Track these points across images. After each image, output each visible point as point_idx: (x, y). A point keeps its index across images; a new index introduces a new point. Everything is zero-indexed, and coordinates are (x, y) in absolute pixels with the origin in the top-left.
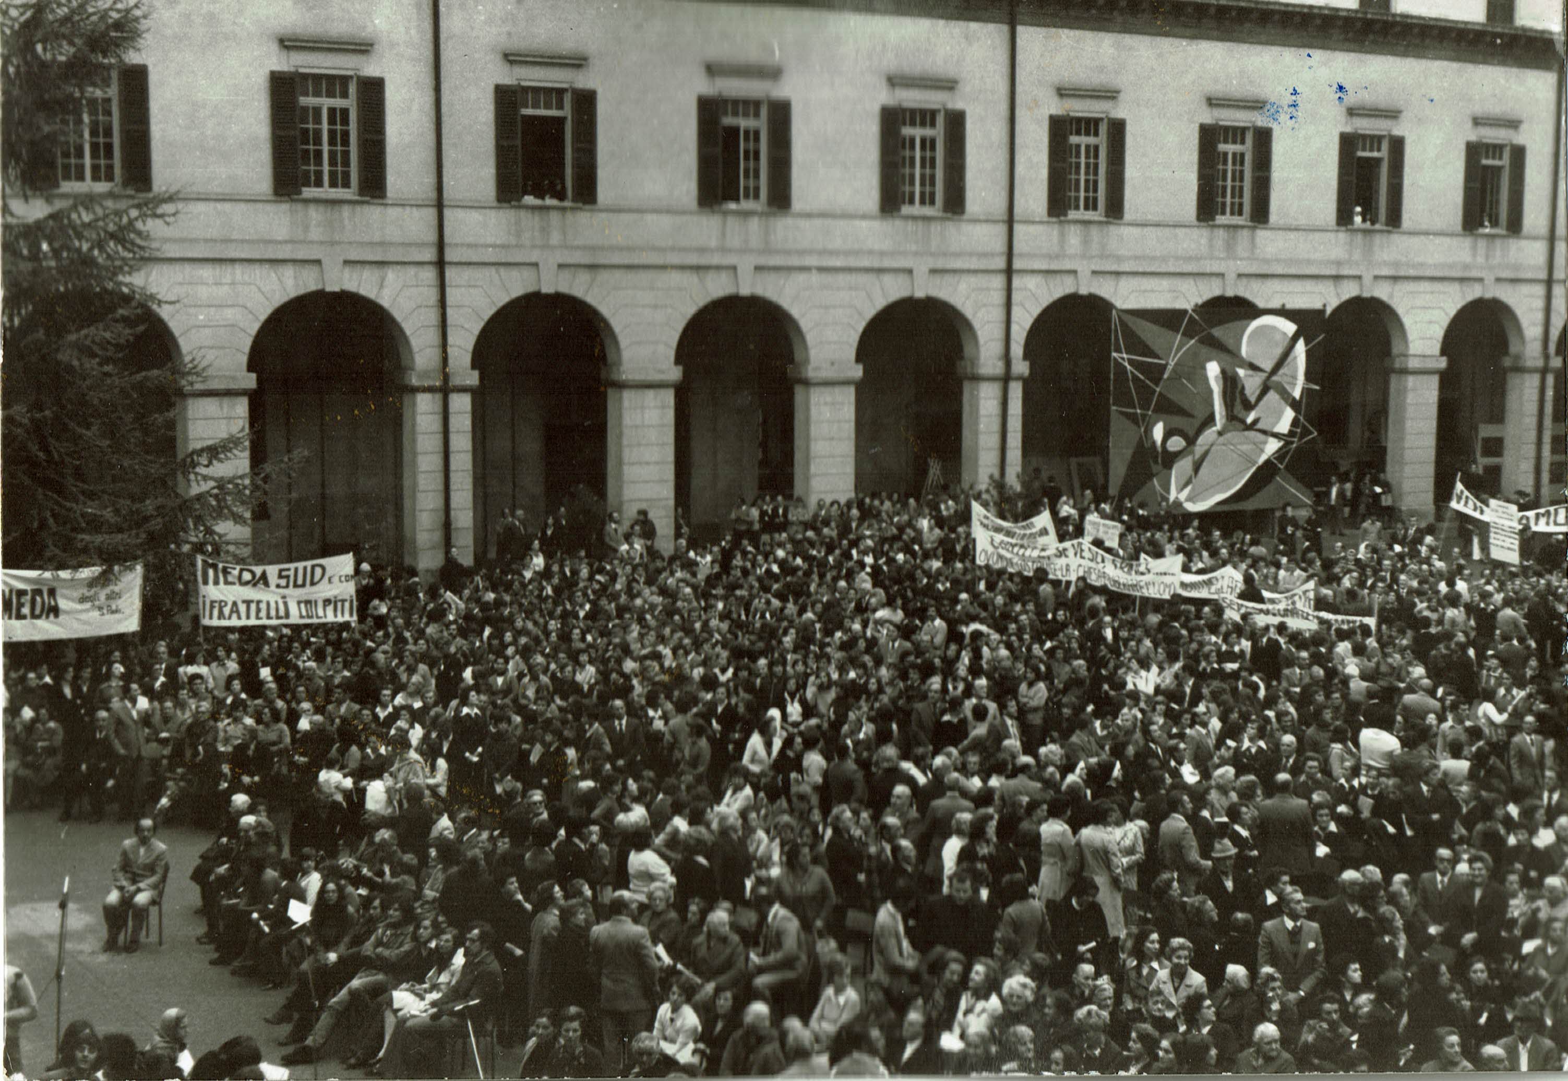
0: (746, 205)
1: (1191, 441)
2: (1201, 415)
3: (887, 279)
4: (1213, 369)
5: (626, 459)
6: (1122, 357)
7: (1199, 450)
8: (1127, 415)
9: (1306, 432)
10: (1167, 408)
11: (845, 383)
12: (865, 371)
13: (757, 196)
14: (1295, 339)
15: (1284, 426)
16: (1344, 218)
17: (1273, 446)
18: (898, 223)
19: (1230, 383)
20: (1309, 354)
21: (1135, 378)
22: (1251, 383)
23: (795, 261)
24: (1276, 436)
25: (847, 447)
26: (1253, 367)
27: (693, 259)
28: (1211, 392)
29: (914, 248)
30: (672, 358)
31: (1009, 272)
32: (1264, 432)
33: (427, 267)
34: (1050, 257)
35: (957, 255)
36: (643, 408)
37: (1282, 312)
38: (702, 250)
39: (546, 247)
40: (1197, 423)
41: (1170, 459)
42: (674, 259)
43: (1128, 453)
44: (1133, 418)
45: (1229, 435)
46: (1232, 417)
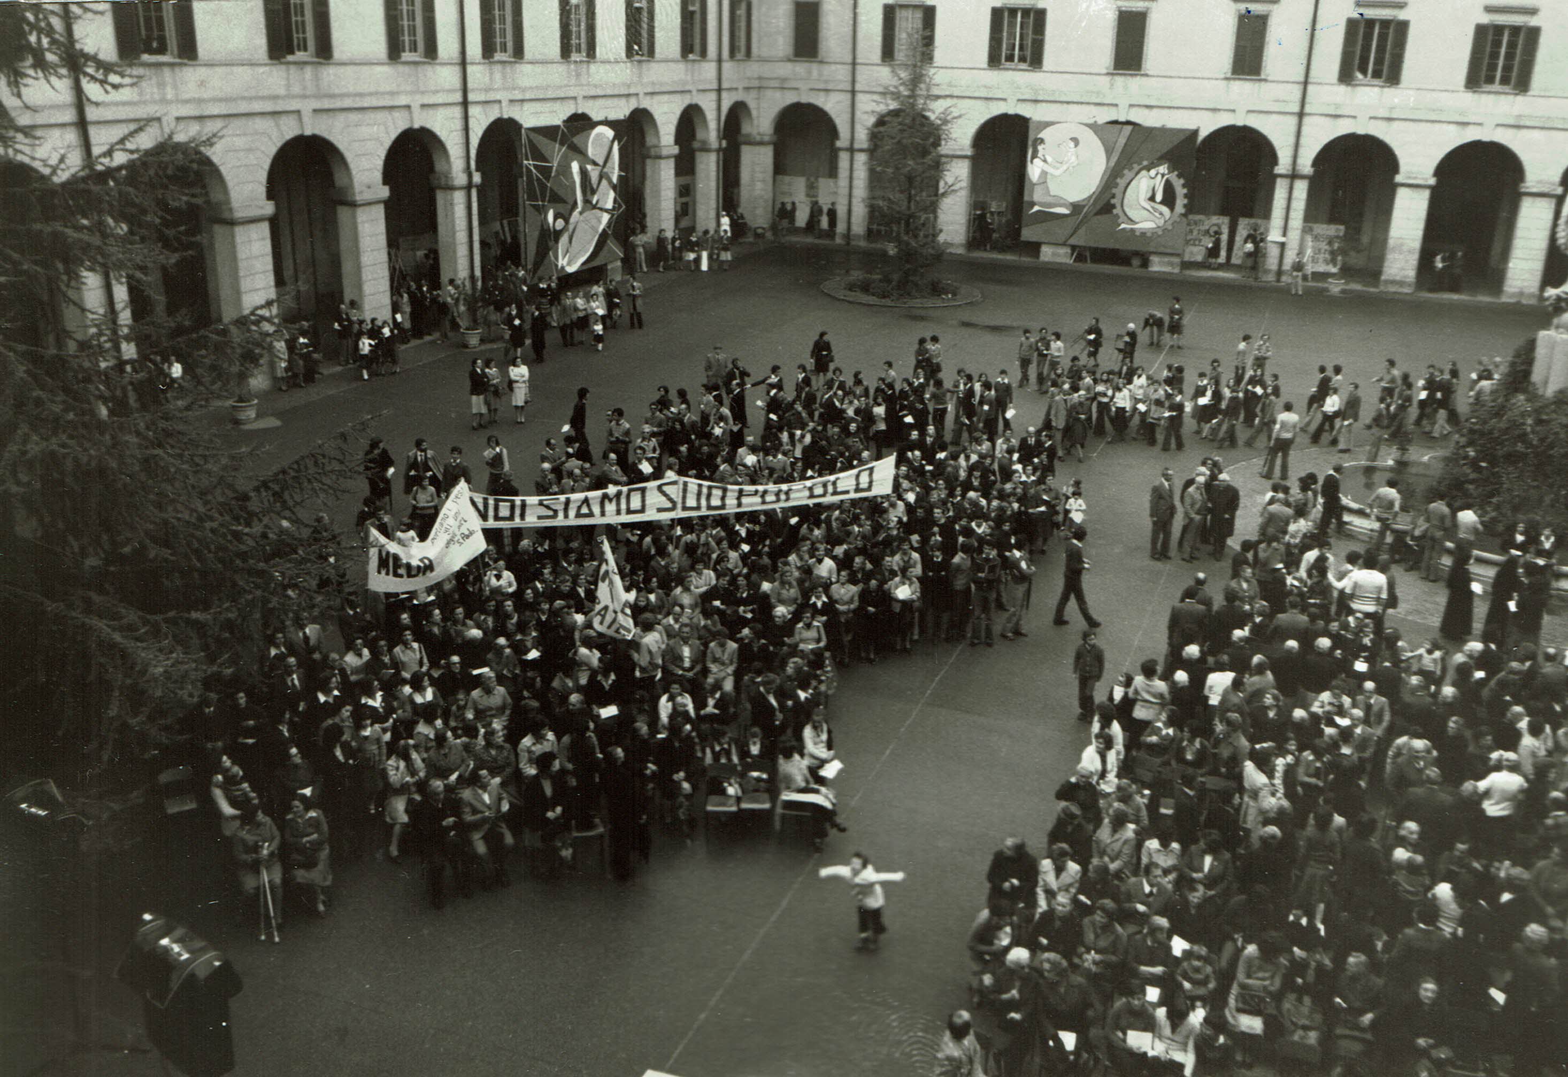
0: (300, 55)
1: (567, 221)
2: (571, 202)
3: (397, 114)
4: (575, 167)
5: (243, 289)
6: (529, 163)
7: (571, 227)
8: (534, 206)
9: (620, 206)
10: (556, 199)
11: (378, 202)
12: (391, 190)
13: (305, 49)
14: (613, 142)
15: (609, 205)
16: (630, 52)
17: (606, 218)
18: (401, 68)
19: (584, 173)
20: (620, 150)
21: (538, 179)
22: (594, 173)
23: (338, 104)
24: (607, 211)
25: (383, 256)
26: (595, 163)
27: (268, 107)
28: (574, 182)
29: (409, 88)
30: (264, 195)
31: (465, 104)
32: (601, 209)
33: (69, 129)
34: (487, 90)
35: (436, 92)
36: (250, 241)
37: (606, 123)
38: (275, 98)
39: (163, 101)
40: (569, 207)
41: (557, 234)
42: (257, 107)
43: (536, 234)
44: (537, 208)
45: (585, 214)
46: (587, 201)
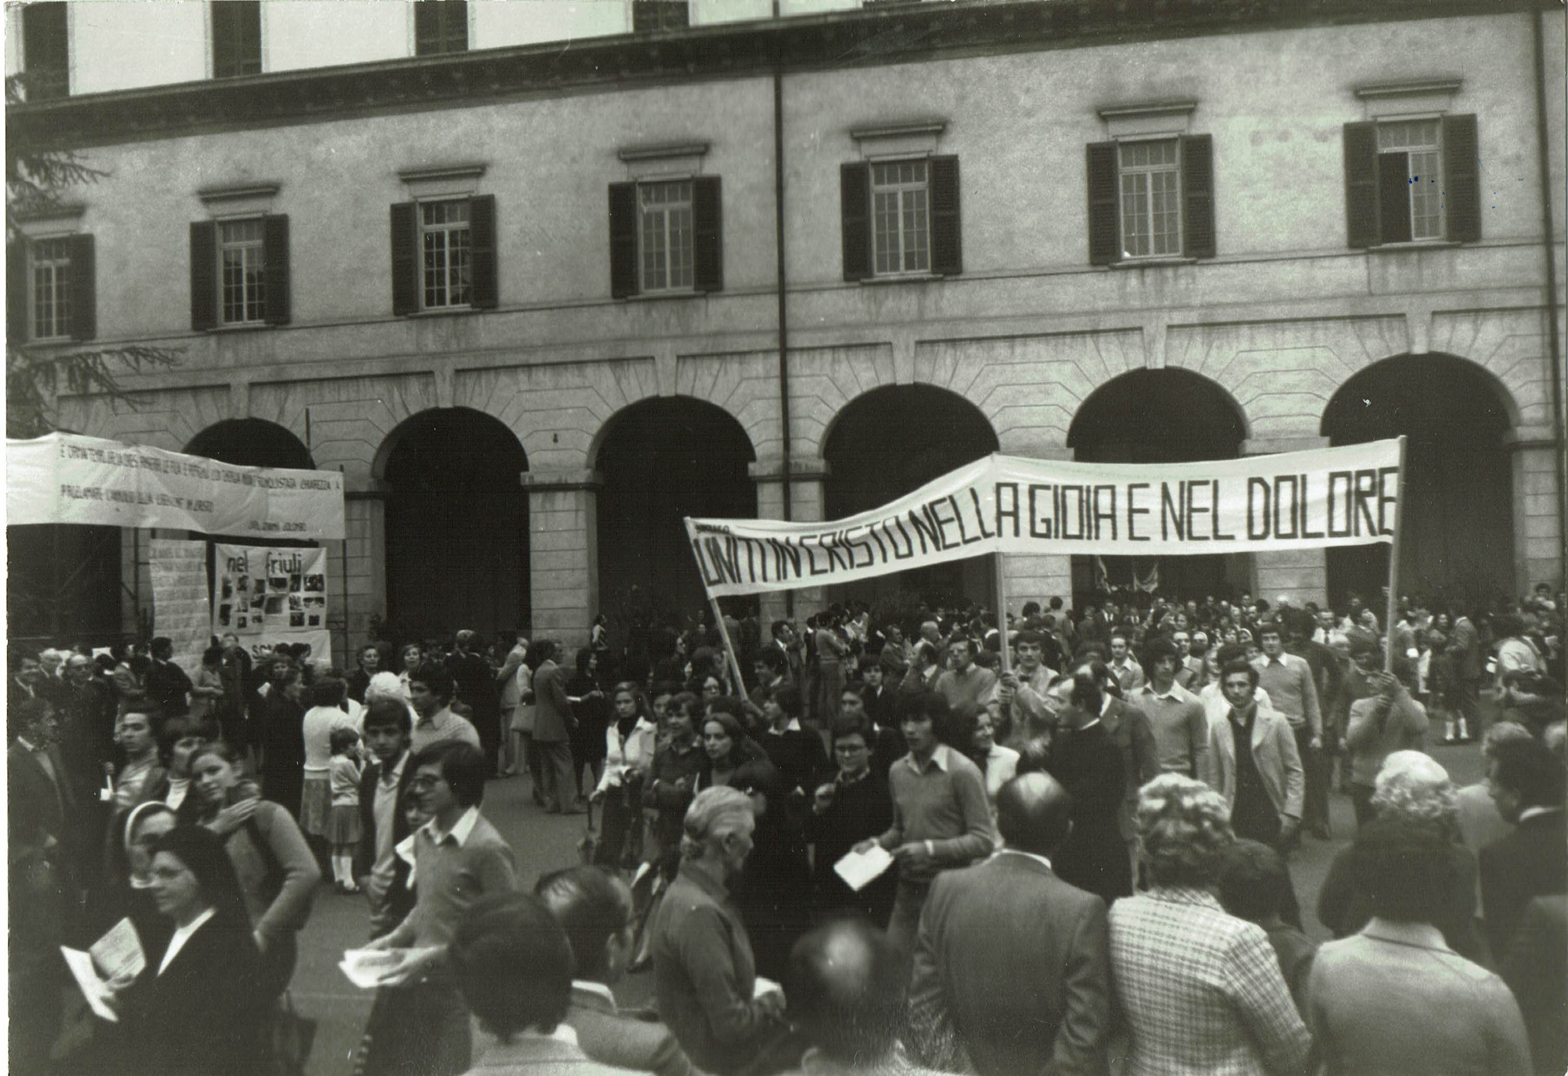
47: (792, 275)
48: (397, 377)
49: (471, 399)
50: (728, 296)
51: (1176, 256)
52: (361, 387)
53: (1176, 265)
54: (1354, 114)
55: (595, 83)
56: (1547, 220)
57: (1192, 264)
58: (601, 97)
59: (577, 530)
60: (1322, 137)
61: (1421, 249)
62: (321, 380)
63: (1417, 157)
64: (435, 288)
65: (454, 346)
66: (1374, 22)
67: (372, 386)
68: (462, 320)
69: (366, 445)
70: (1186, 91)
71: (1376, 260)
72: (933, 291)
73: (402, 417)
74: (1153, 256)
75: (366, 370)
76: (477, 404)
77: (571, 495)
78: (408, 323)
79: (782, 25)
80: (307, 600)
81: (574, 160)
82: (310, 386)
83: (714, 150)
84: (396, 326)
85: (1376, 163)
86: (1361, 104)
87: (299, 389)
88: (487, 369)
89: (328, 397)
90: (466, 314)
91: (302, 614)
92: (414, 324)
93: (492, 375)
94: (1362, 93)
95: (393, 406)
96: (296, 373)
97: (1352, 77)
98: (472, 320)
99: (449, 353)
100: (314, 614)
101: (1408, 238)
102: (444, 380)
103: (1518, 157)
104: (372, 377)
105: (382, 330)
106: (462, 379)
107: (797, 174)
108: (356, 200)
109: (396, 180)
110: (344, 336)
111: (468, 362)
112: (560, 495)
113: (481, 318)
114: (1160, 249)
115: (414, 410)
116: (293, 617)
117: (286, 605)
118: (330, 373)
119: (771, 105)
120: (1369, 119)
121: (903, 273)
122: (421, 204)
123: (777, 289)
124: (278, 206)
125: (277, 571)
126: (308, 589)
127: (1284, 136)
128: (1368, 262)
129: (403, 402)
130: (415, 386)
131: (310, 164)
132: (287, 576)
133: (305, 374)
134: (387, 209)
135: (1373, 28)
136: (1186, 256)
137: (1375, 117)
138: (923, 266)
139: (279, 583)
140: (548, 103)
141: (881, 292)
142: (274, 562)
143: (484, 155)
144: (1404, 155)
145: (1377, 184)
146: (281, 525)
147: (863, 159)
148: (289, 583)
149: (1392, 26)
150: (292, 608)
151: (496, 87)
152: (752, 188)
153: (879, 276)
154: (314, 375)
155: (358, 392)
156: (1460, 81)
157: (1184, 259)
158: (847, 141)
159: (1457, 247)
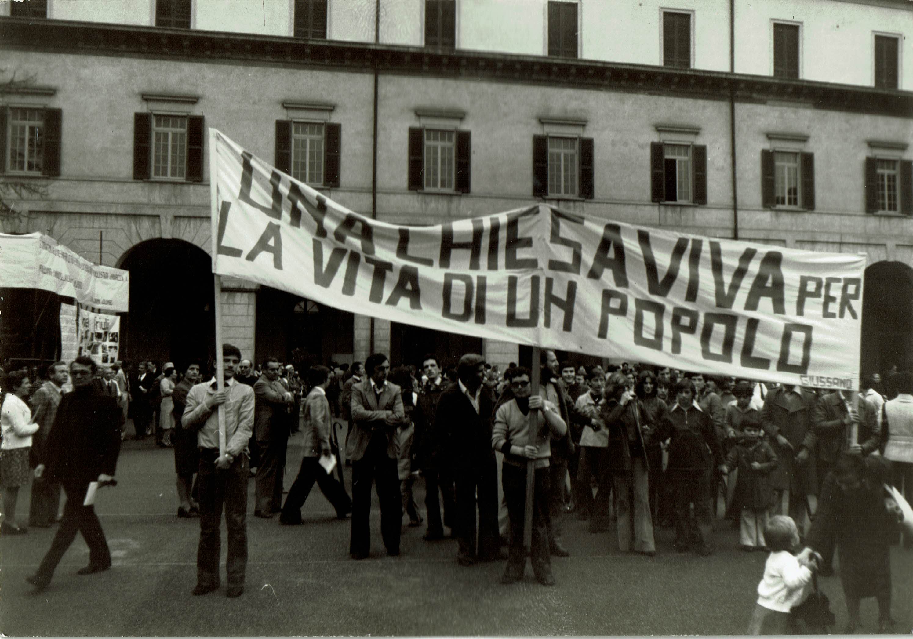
47: (379, 184)
48: (135, 216)
49: (184, 233)
50: (342, 191)
51: (575, 197)
52: (109, 221)
53: (574, 201)
54: (655, 138)
55: (270, 61)
56: (735, 198)
57: (583, 201)
58: (274, 70)
59: (248, 315)
60: (642, 147)
61: (681, 206)
62: (81, 214)
63: (680, 162)
64: (161, 165)
65: (173, 201)
66: (664, 96)
67: (117, 221)
68: (179, 187)
69: (111, 256)
70: (582, 115)
71: (662, 208)
72: (455, 201)
73: (136, 241)
74: (563, 195)
75: (113, 210)
76: (187, 237)
77: (245, 295)
78: (143, 185)
79: (378, 48)
80: (111, 347)
81: (255, 103)
82: (72, 217)
83: (338, 110)
84: (133, 186)
85: (664, 162)
86: (658, 133)
87: (65, 218)
88: (195, 218)
89: (85, 224)
90: (182, 184)
91: (108, 356)
92: (147, 187)
93: (198, 222)
94: (659, 128)
95: (131, 234)
96: (65, 207)
97: (654, 121)
98: (185, 188)
99: (169, 205)
100: (113, 356)
101: (675, 200)
102: (166, 221)
103: (723, 167)
104: (117, 215)
105: (126, 187)
106: (178, 222)
107: (384, 129)
108: (111, 106)
109: (139, 98)
110: (98, 187)
111: (182, 213)
112: (239, 295)
113: (192, 187)
114: (566, 192)
115: (145, 238)
116: (103, 358)
117: (100, 350)
118: (88, 210)
119: (371, 90)
120: (661, 141)
121: (439, 189)
122: (155, 115)
123: (372, 190)
124: (55, 103)
125: (99, 328)
126: (111, 341)
127: (626, 144)
128: (659, 208)
129: (138, 231)
130: (146, 224)
131: (79, 79)
132: (102, 331)
133: (70, 209)
134: (132, 115)
135: (664, 98)
136: (580, 196)
137: (664, 140)
138: (450, 186)
139: (99, 336)
140: (241, 68)
141: (428, 198)
142: (97, 322)
143: (199, 92)
144: (674, 161)
145: (664, 172)
146: (101, 301)
147: (421, 126)
148: (103, 336)
149: (672, 99)
150: (103, 352)
151: (208, 53)
152: (358, 133)
153: (427, 189)
154: (77, 210)
155: (106, 223)
156: (700, 129)
157: (578, 198)
158: (413, 115)
159: (696, 207)
